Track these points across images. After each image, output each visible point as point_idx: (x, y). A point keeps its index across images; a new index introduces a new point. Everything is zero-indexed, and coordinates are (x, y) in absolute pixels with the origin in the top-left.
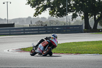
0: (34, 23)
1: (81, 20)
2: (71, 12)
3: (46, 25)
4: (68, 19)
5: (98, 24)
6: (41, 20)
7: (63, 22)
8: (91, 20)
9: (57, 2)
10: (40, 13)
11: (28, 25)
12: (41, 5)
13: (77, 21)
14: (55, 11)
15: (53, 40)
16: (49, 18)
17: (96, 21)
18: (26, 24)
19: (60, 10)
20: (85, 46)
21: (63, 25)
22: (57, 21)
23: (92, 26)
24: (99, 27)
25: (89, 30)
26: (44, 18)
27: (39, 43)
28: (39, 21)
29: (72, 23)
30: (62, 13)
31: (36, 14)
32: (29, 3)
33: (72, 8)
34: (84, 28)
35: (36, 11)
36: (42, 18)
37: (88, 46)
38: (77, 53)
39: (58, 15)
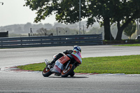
0: (35, 32)
1: (100, 27)
2: (86, 16)
3: (52, 34)
4: (82, 26)
5: (123, 32)
6: (45, 28)
7: (75, 30)
8: (114, 27)
9: (66, 3)
10: (42, 18)
11: (26, 35)
12: (44, 7)
13: (94, 29)
14: (64, 14)
15: (76, 55)
16: (56, 24)
17: (120, 29)
18: (24, 32)
19: (70, 13)
20: (105, 63)
21: (75, 34)
22: (67, 28)
23: (115, 36)
24: (124, 37)
25: (110, 41)
26: (48, 25)
28: (42, 29)
29: (88, 31)
30: (74, 18)
31: (37, 19)
32: (28, 3)
33: (86, 11)
34: (103, 39)
35: (38, 16)
36: (45, 24)
37: (109, 63)
38: (95, 73)
39: (68, 21)
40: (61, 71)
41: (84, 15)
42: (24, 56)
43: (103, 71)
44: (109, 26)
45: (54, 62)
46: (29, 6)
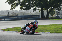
0: (10, 14)
1: (39, 12)
2: (33, 7)
3: (18, 15)
4: (31, 11)
5: (49, 14)
6: (15, 12)
7: (28, 13)
8: (45, 12)
9: (24, 1)
10: (14, 8)
12: (14, 3)
13: (36, 13)
14: (23, 6)
15: (36, 24)
16: (19, 11)
18: (5, 14)
19: (26, 6)
20: (41, 28)
21: (28, 15)
22: (24, 12)
23: (46, 16)
24: (50, 16)
25: (44, 18)
26: (16, 11)
27: (26, 26)
28: (14, 13)
29: (34, 14)
30: (27, 8)
31: (11, 9)
33: (33, 5)
34: (41, 17)
35: (12, 7)
37: (43, 28)
40: (29, 31)
41: (32, 7)
42: (5, 25)
43: (41, 31)
44: (43, 12)
45: (25, 27)
46: (8, 3)
